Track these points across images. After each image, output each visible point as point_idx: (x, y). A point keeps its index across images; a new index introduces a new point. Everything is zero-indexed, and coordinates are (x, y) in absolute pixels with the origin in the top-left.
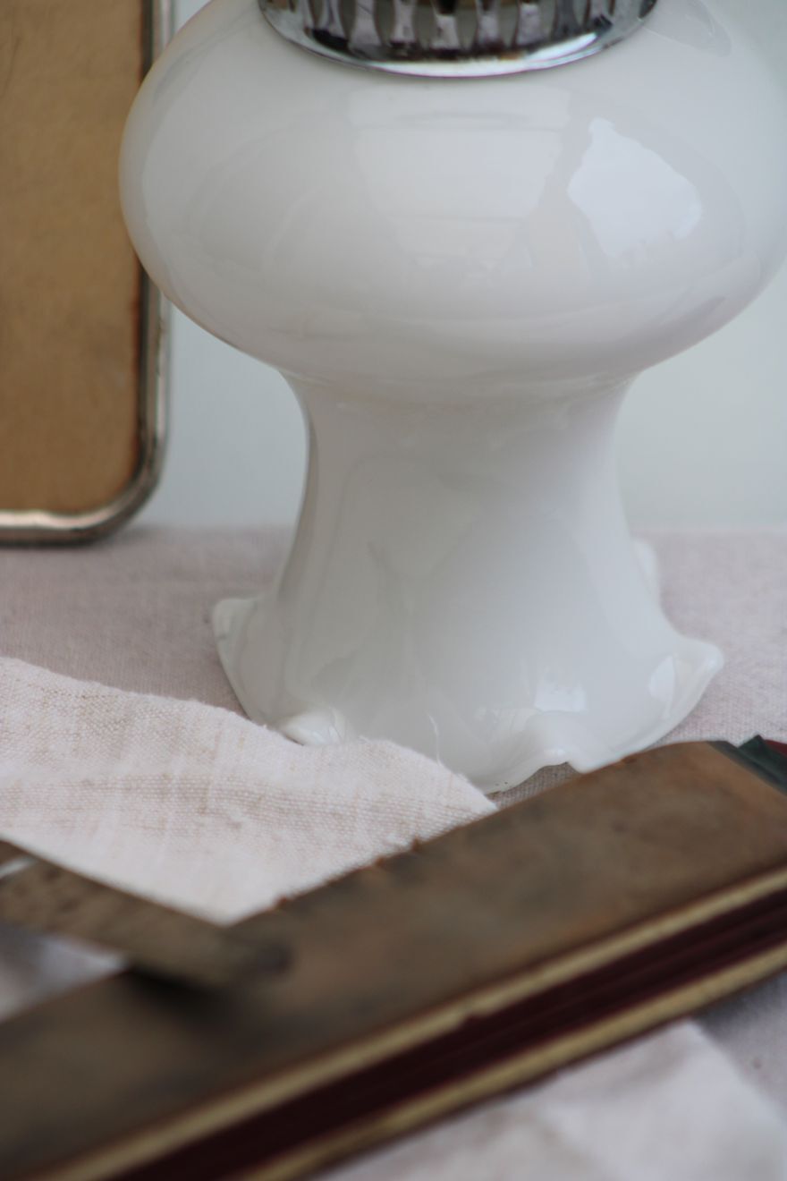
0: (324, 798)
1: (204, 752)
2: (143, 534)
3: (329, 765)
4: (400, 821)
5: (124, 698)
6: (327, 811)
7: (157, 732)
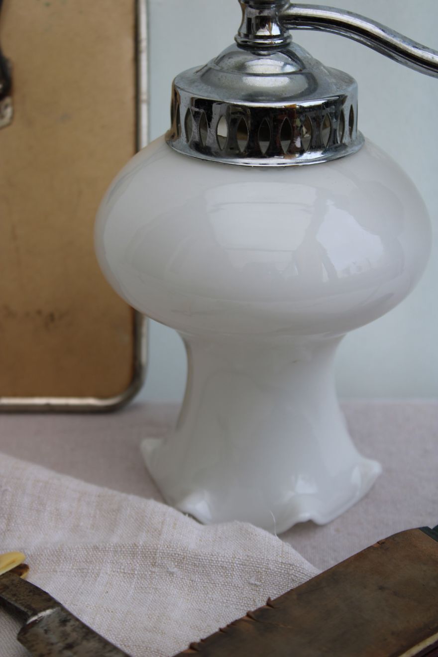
0: (217, 558)
1: (155, 530)
2: (138, 407)
3: (219, 537)
4: (257, 571)
5: (118, 496)
6: (219, 565)
7: (133, 518)
